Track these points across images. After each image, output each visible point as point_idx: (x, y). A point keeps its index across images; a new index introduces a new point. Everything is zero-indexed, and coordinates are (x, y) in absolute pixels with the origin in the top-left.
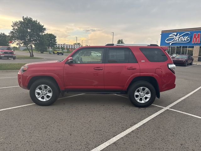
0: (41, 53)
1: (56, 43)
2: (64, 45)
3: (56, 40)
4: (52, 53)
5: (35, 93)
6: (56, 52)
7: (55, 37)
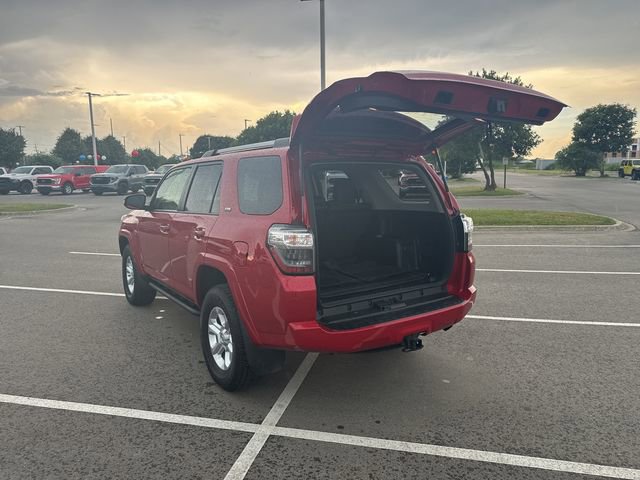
0: (578, 175)
1: (632, 134)
3: (631, 124)
4: (611, 174)
5: (125, 271)
6: (628, 170)
7: (632, 114)
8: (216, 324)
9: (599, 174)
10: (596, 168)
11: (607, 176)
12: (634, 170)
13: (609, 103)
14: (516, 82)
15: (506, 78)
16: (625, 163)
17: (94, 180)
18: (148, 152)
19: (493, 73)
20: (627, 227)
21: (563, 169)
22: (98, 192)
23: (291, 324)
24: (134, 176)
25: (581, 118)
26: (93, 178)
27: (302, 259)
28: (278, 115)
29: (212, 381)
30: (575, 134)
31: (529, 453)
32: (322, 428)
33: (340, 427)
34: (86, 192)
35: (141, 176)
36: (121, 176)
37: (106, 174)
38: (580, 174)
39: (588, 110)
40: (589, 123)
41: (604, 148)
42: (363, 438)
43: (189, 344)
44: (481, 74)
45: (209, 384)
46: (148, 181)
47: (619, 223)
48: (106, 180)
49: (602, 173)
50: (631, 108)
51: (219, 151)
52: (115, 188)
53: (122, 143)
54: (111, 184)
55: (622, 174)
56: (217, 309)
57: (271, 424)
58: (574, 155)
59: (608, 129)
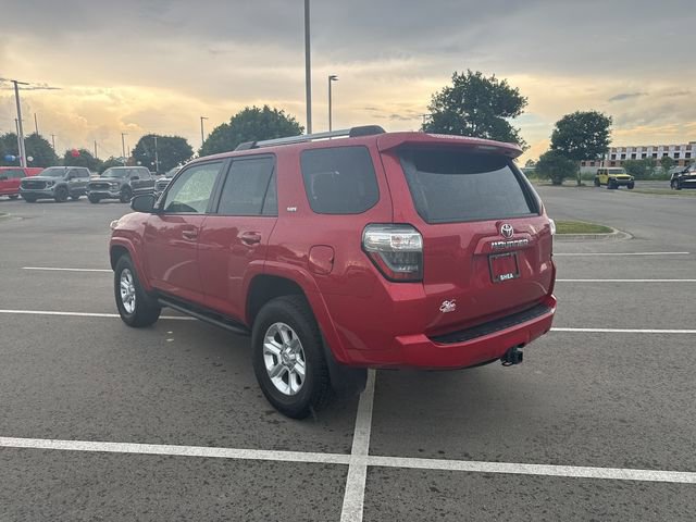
0: (555, 184)
1: (608, 143)
2: (689, 147)
3: (607, 132)
4: (587, 183)
5: (118, 287)
6: (604, 180)
7: (607, 122)
8: (274, 342)
9: (576, 183)
10: (573, 177)
11: (584, 185)
12: (610, 179)
13: (587, 111)
14: (503, 84)
15: (493, 79)
16: (600, 172)
17: (26, 184)
18: (84, 153)
19: (479, 74)
20: (624, 236)
21: (540, 178)
22: (31, 199)
23: (398, 338)
24: (75, 180)
25: (559, 124)
26: (24, 182)
27: (404, 265)
28: (255, 111)
29: (270, 408)
30: (553, 141)
31: (647, 467)
32: (420, 453)
33: (441, 452)
34: (13, 198)
35: (83, 180)
36: (60, 180)
37: (40, 177)
38: (557, 183)
39: (566, 117)
40: (567, 130)
41: (580, 156)
42: (472, 463)
43: (222, 368)
44: (466, 75)
45: (268, 413)
46: (93, 185)
47: (616, 232)
48: (41, 184)
49: (579, 182)
50: (606, 116)
51: (259, 143)
52: (52, 194)
53: (51, 143)
54: (48, 189)
55: (598, 184)
56: (280, 325)
57: (362, 454)
58: (552, 163)
59: (585, 137)
